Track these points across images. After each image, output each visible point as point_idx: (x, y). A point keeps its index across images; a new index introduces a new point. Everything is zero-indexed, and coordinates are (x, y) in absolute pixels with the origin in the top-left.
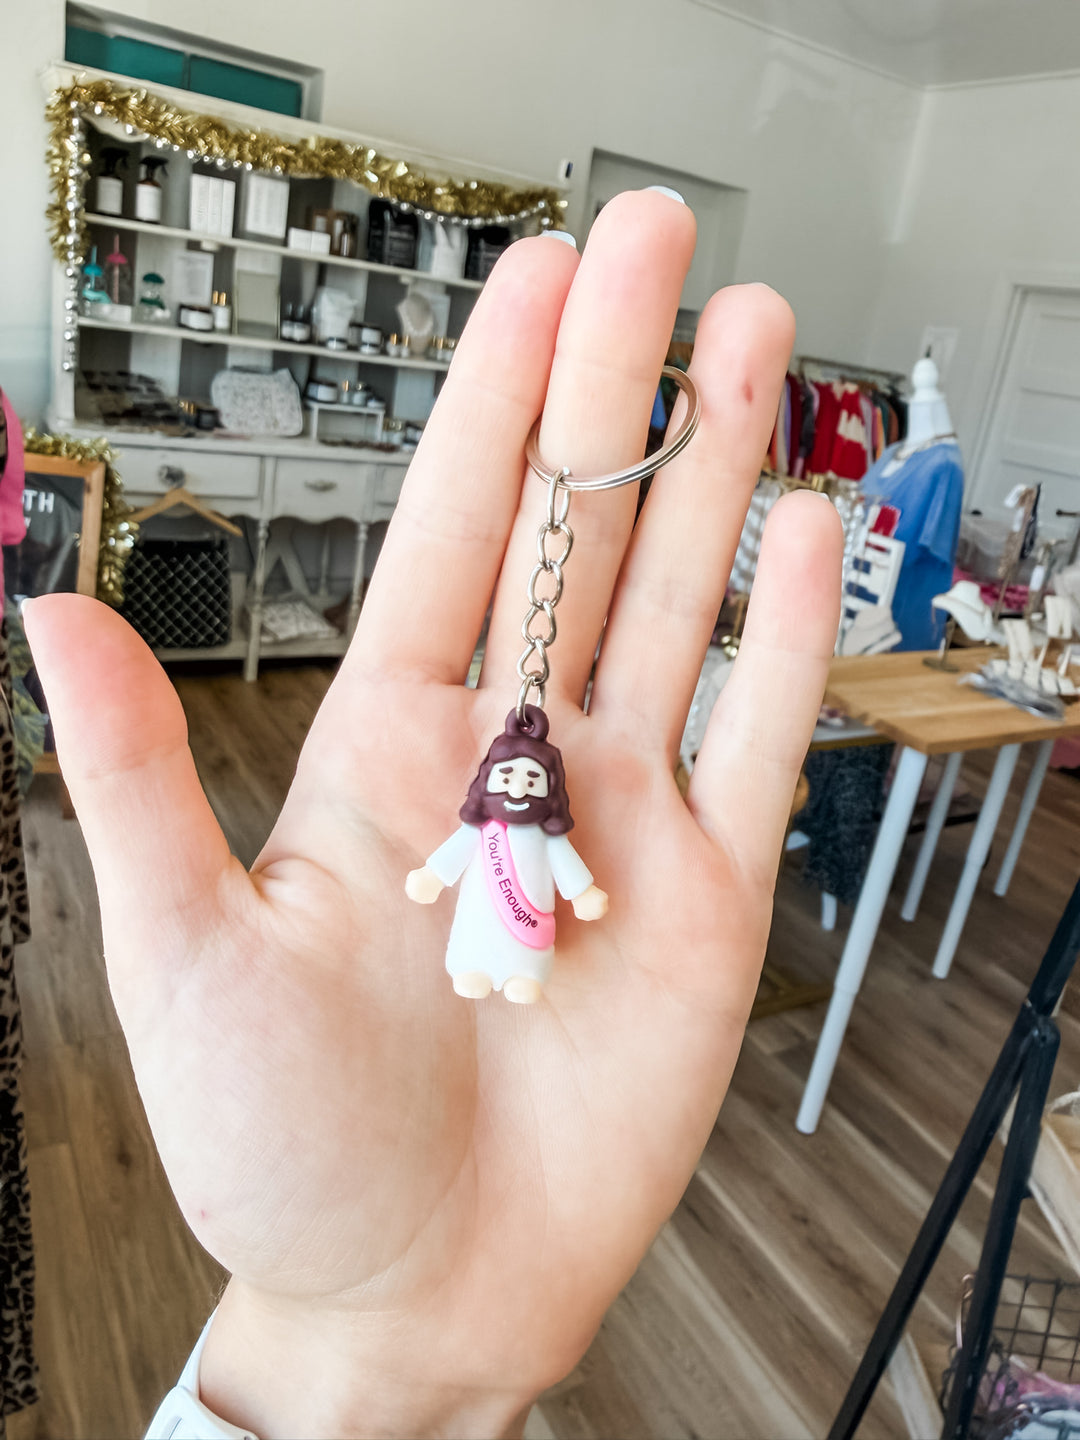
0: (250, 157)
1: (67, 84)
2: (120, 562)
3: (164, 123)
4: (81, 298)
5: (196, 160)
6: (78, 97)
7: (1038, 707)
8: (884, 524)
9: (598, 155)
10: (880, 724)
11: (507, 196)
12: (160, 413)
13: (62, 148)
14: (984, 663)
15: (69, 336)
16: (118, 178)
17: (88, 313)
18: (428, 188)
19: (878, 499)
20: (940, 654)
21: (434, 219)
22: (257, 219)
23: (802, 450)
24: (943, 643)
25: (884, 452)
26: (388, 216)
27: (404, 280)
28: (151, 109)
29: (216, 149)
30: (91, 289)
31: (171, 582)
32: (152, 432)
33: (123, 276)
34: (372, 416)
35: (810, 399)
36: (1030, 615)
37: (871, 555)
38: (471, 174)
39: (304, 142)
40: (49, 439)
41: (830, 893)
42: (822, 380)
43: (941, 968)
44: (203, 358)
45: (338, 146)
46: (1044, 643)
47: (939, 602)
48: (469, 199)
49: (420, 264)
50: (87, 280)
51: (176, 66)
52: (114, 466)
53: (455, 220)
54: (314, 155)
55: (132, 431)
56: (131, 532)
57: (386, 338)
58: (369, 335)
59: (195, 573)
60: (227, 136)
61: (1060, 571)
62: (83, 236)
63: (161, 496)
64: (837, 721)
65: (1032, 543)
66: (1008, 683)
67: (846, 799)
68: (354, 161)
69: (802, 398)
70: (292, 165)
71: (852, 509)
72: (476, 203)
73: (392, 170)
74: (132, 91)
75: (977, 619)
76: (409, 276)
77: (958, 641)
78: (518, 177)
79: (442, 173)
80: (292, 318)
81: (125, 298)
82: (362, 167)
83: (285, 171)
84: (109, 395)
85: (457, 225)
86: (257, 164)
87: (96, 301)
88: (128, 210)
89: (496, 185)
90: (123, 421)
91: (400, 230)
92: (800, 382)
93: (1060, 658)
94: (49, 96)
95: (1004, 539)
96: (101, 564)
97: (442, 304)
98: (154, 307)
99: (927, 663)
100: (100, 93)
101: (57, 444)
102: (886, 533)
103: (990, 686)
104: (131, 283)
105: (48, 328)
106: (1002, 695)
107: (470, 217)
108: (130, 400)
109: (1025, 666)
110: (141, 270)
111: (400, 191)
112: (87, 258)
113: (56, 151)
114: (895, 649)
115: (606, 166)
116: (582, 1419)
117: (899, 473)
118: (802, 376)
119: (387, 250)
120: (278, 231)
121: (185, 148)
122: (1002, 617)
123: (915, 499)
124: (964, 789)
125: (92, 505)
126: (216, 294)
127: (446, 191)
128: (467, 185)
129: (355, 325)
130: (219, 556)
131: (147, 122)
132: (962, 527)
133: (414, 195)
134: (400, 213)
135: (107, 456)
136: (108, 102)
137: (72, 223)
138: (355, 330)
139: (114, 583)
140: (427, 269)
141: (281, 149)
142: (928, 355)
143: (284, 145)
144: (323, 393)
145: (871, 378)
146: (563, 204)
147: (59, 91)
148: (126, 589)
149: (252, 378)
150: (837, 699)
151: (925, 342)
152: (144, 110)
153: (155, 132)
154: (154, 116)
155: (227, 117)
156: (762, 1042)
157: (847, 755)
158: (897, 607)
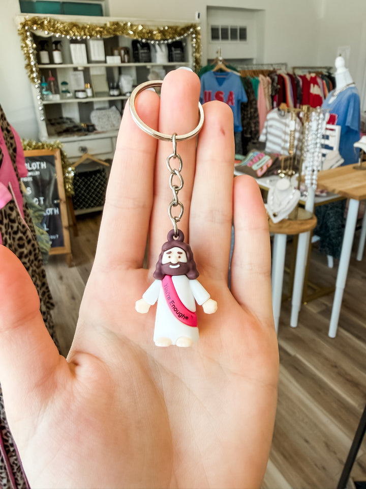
0: (88, 34)
1: (23, 21)
2: (71, 181)
3: (57, 28)
4: (42, 95)
5: (71, 39)
6: (27, 25)
8: (332, 120)
9: (209, 8)
10: (340, 192)
11: (179, 29)
12: (75, 129)
13: (26, 44)
15: (41, 108)
16: (46, 50)
17: (46, 99)
18: (151, 32)
19: (328, 111)
20: (359, 164)
21: (155, 43)
22: (94, 55)
23: (298, 101)
24: (360, 160)
25: (328, 95)
26: (139, 45)
27: (148, 67)
28: (52, 24)
29: (76, 33)
30: (45, 91)
31: (89, 185)
32: (74, 136)
33: (54, 85)
35: (298, 82)
37: (328, 133)
38: (165, 24)
39: (106, 25)
40: (40, 144)
41: (330, 255)
42: (302, 74)
44: (86, 108)
45: (117, 24)
47: (356, 145)
48: (166, 33)
49: (153, 60)
50: (43, 88)
51: (58, 7)
52: (63, 149)
53: (162, 42)
54: (110, 29)
55: (67, 137)
56: (72, 170)
59: (96, 181)
62: (39, 73)
63: (80, 157)
64: (324, 194)
67: (332, 221)
68: (124, 28)
69: (296, 82)
70: (103, 34)
71: (319, 116)
72: (168, 34)
73: (137, 28)
74: (45, 18)
76: (149, 65)
78: (182, 22)
79: (155, 26)
80: (111, 88)
81: (57, 92)
82: (126, 29)
83: (101, 36)
84: (58, 126)
85: (163, 43)
86: (91, 36)
87: (47, 95)
88: (52, 61)
89: (174, 26)
90: (64, 134)
91: (144, 50)
92: (294, 76)
94: (18, 26)
96: (65, 183)
97: (163, 73)
98: (67, 93)
99: (354, 168)
100: (34, 22)
101: (43, 145)
102: (333, 124)
104: (58, 86)
105: (34, 107)
107: (167, 40)
108: (65, 126)
110: (60, 81)
111: (141, 35)
112: (41, 81)
113: (24, 45)
114: (342, 165)
115: (212, 12)
117: (335, 101)
118: (294, 74)
119: (140, 58)
120: (102, 58)
121: (66, 35)
123: (342, 109)
125: (58, 163)
126: (86, 84)
127: (157, 32)
128: (164, 28)
129: (133, 86)
130: (103, 174)
131: (52, 29)
132: (361, 117)
133: (146, 36)
134: (143, 43)
135: (60, 146)
136: (37, 24)
137: (34, 69)
139: (70, 188)
140: (155, 61)
141: (98, 29)
142: (340, 55)
143: (99, 27)
145: (320, 70)
146: (199, 28)
147: (21, 24)
148: (75, 190)
149: (103, 112)
150: (323, 186)
151: (338, 53)
152: (50, 24)
153: (55, 32)
154: (53, 26)
155: (78, 21)
156: (313, 309)
157: (329, 206)
158: (341, 150)
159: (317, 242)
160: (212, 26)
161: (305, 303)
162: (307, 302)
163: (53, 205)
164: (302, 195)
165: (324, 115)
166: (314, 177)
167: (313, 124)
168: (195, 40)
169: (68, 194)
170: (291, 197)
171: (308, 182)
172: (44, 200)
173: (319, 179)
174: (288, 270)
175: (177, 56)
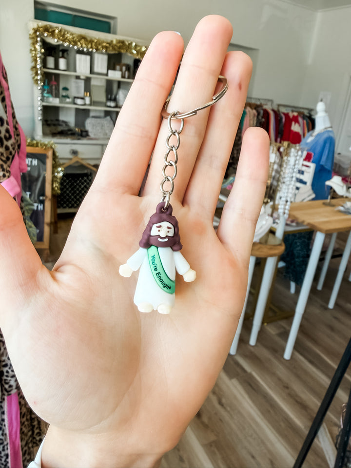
0: (95, 47)
1: (35, 26)
2: (59, 181)
3: (67, 37)
4: (43, 96)
5: (78, 49)
6: (39, 31)
8: (308, 158)
10: (309, 224)
12: (69, 132)
13: (35, 48)
14: (344, 203)
15: (40, 109)
16: (53, 56)
17: (45, 101)
19: (306, 149)
20: (328, 201)
22: (97, 68)
23: (280, 135)
24: (329, 197)
25: (307, 134)
28: (62, 33)
29: (84, 45)
30: (46, 93)
31: (75, 187)
32: (67, 138)
33: (56, 88)
35: (281, 118)
37: (304, 169)
39: (112, 41)
40: (34, 142)
41: (293, 281)
42: (286, 112)
43: (331, 305)
44: (82, 114)
45: (123, 42)
47: (328, 183)
50: (45, 90)
52: (56, 150)
54: (115, 45)
55: (61, 139)
56: (62, 171)
59: (83, 184)
60: (87, 41)
62: (43, 76)
63: (70, 159)
64: (294, 224)
67: (298, 250)
68: (128, 47)
69: (279, 118)
70: (108, 49)
71: (297, 152)
73: (141, 49)
74: (56, 28)
75: (341, 188)
77: (335, 196)
80: (109, 99)
81: (57, 96)
82: (130, 48)
83: (106, 51)
84: (53, 127)
86: (97, 49)
87: (47, 97)
88: (57, 67)
90: (58, 135)
92: (278, 113)
94: (30, 31)
95: (349, 162)
96: (53, 181)
98: (66, 98)
99: (324, 204)
100: (46, 29)
101: (37, 143)
102: (309, 161)
103: (346, 210)
104: (58, 91)
105: (33, 107)
106: (350, 213)
108: (60, 129)
110: (61, 86)
112: (44, 83)
113: (33, 49)
114: (313, 199)
116: (216, 451)
117: (313, 141)
118: (279, 111)
120: (105, 71)
121: (74, 45)
122: (349, 188)
123: (318, 149)
124: (338, 246)
125: (49, 162)
126: (86, 93)
130: (90, 177)
131: (61, 38)
132: (335, 158)
135: (53, 146)
136: (49, 32)
137: (39, 72)
139: (57, 187)
141: (104, 44)
142: (321, 101)
143: (105, 42)
145: (302, 110)
147: (33, 29)
148: (61, 189)
149: (98, 120)
150: (294, 216)
151: (320, 97)
152: (60, 34)
153: (64, 41)
154: (63, 36)
155: (86, 34)
156: (272, 330)
157: (297, 235)
158: (313, 185)
159: (282, 268)
161: (265, 324)
162: (268, 323)
163: (38, 201)
164: (274, 222)
165: (302, 152)
166: (287, 207)
167: (292, 159)
169: (54, 193)
170: (264, 222)
171: (281, 211)
172: (30, 195)
173: (291, 209)
174: (253, 291)
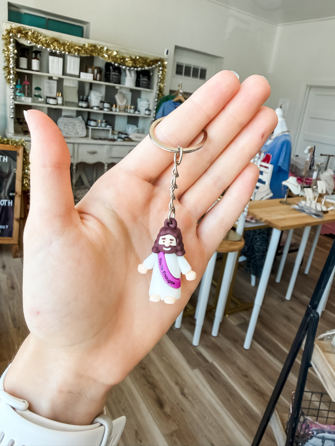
0: (67, 50)
1: (9, 28)
3: (40, 40)
4: (15, 95)
5: (50, 51)
6: (13, 32)
7: (315, 215)
8: (267, 159)
9: (177, 48)
10: (266, 221)
11: (148, 61)
13: (8, 48)
14: (298, 202)
15: (11, 107)
16: (26, 57)
17: (17, 100)
18: (124, 58)
20: (285, 199)
21: (126, 68)
22: (70, 69)
24: (286, 196)
26: (111, 68)
27: (117, 88)
28: (35, 35)
29: (56, 48)
30: (18, 92)
33: (28, 88)
34: (108, 130)
36: (313, 187)
37: (262, 169)
38: (137, 54)
39: (84, 45)
40: (5, 139)
41: (253, 274)
43: (288, 297)
44: (55, 113)
45: (95, 46)
46: (317, 195)
47: (284, 183)
48: (137, 62)
49: (122, 83)
50: (17, 89)
51: (43, 22)
52: (26, 147)
53: (132, 68)
54: (88, 49)
57: (112, 106)
58: (106, 105)
60: (60, 44)
61: (322, 173)
62: (15, 76)
64: (253, 221)
65: (313, 164)
66: (306, 208)
67: (258, 245)
68: (100, 51)
70: (81, 52)
72: (138, 63)
73: (112, 53)
74: (29, 30)
75: (296, 188)
76: (118, 86)
77: (291, 195)
78: (152, 54)
79: (128, 54)
80: (82, 100)
81: (29, 95)
82: (102, 52)
83: (78, 54)
84: (25, 125)
85: (133, 70)
86: (69, 52)
87: (20, 96)
88: (29, 67)
89: (144, 57)
91: (115, 72)
93: (322, 200)
94: (3, 32)
95: (304, 163)
96: (23, 178)
97: (129, 95)
98: (38, 98)
99: (281, 202)
100: (19, 31)
101: (8, 141)
102: (268, 162)
103: (300, 209)
104: (31, 90)
105: (5, 105)
106: (304, 211)
107: (137, 68)
109: (311, 202)
110: (34, 86)
111: (115, 60)
112: (17, 83)
113: (6, 49)
114: (271, 198)
115: (179, 51)
116: (177, 440)
117: (271, 143)
119: (111, 79)
120: (77, 73)
121: (47, 47)
122: (304, 187)
123: (276, 151)
124: (294, 241)
125: (20, 160)
126: (58, 93)
127: (129, 59)
128: (136, 57)
129: (101, 102)
131: (34, 40)
133: (119, 61)
134: (115, 66)
135: (24, 144)
136: (22, 33)
137: (12, 72)
138: (102, 104)
139: (27, 184)
140: (124, 84)
141: (77, 47)
142: (281, 107)
143: (78, 46)
144: (92, 123)
146: (166, 63)
147: (6, 30)
149: (70, 120)
150: (253, 214)
152: (33, 36)
153: (37, 43)
154: (36, 38)
155: (60, 38)
156: (233, 321)
157: (257, 231)
158: (271, 185)
159: (244, 262)
160: (177, 63)
161: (227, 316)
162: (229, 315)
163: (7, 197)
168: (161, 72)
169: (24, 189)
173: (250, 208)
174: (215, 284)
175: (144, 82)
